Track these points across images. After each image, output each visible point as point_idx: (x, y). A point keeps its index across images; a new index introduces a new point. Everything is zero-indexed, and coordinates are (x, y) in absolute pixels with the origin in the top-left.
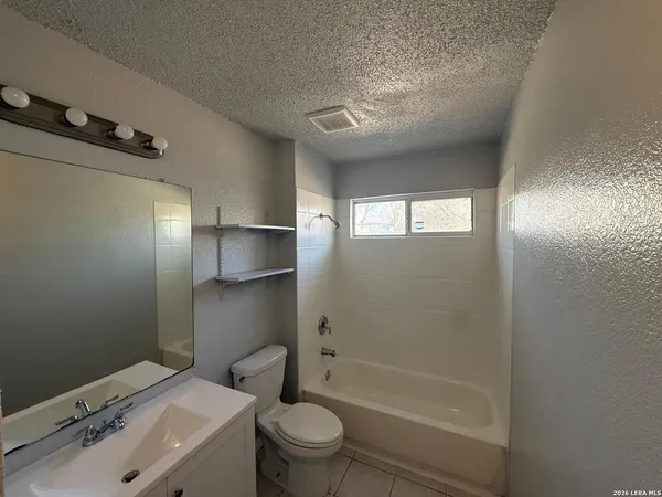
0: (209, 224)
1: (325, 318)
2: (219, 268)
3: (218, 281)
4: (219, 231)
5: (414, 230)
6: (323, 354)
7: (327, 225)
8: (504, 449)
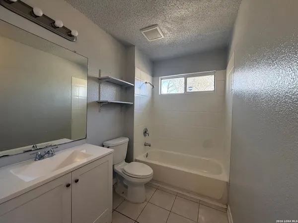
0: (95, 76)
1: (146, 129)
2: (99, 97)
3: (99, 102)
4: (100, 80)
5: (188, 91)
6: (145, 145)
7: (149, 87)
8: (227, 182)
